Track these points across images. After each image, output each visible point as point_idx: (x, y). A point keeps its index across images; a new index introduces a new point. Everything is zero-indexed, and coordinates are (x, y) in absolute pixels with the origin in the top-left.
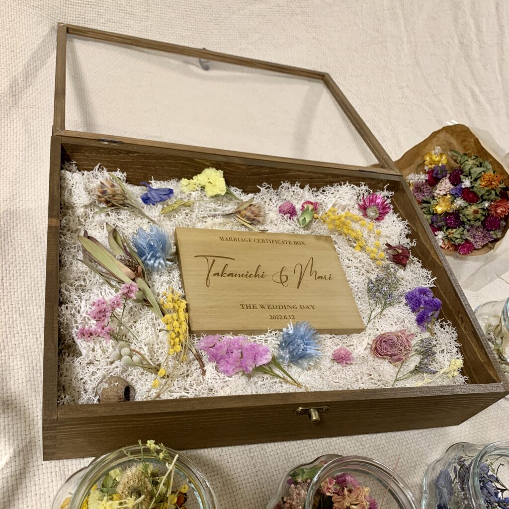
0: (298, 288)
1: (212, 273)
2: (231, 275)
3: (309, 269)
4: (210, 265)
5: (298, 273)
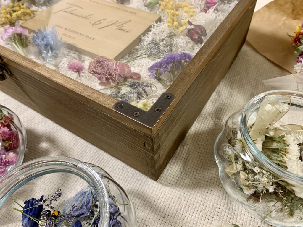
0: (99, 29)
1: (64, 10)
2: (72, 14)
3: (120, 24)
4: (68, 8)
5: (110, 24)
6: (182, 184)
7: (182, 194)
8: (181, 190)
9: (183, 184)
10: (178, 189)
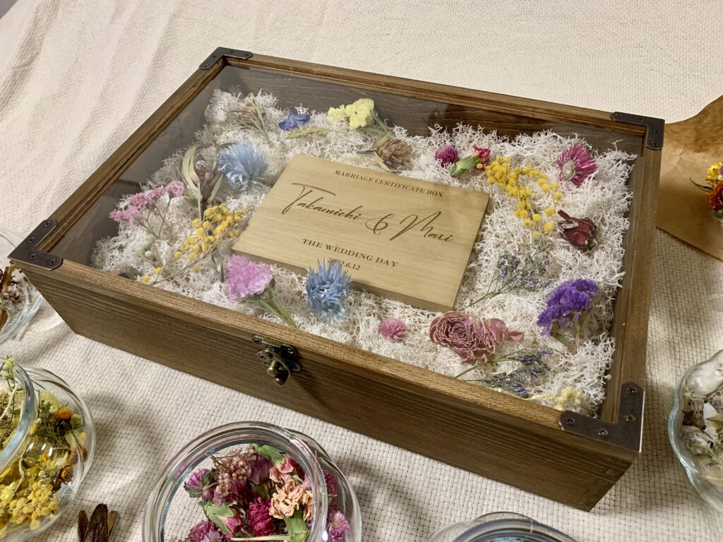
0: (391, 240)
1: (299, 202)
2: (319, 209)
3: (424, 223)
4: (302, 194)
5: (405, 224)
6: (624, 506)
7: (633, 524)
8: (628, 518)
9: (627, 507)
10: (623, 516)
